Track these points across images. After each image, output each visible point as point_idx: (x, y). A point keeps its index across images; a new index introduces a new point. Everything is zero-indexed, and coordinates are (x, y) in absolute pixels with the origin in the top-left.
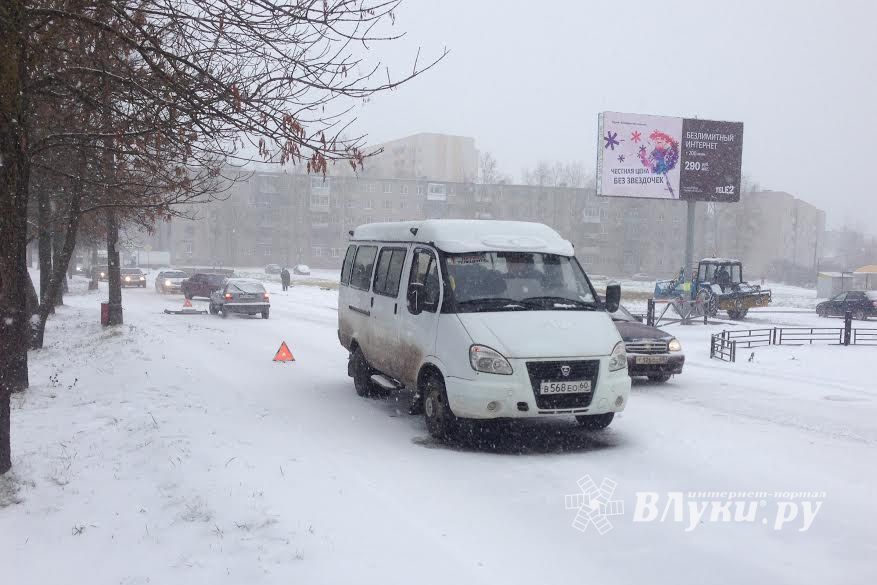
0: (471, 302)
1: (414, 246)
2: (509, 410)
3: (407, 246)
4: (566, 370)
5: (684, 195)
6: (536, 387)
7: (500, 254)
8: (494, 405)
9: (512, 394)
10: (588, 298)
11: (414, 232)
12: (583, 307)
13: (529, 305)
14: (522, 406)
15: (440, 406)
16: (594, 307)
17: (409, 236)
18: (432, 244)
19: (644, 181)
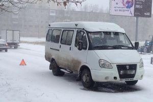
0: (97, 47)
1: (77, 30)
2: (111, 79)
3: (74, 30)
4: (128, 67)
5: (135, 15)
6: (119, 72)
7: (104, 32)
8: (106, 78)
9: (112, 74)
10: (130, 46)
11: (76, 25)
12: (129, 48)
13: (115, 48)
14: (115, 78)
15: (88, 78)
16: (132, 48)
17: (75, 27)
18: (84, 29)
19: (124, 11)
